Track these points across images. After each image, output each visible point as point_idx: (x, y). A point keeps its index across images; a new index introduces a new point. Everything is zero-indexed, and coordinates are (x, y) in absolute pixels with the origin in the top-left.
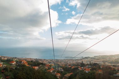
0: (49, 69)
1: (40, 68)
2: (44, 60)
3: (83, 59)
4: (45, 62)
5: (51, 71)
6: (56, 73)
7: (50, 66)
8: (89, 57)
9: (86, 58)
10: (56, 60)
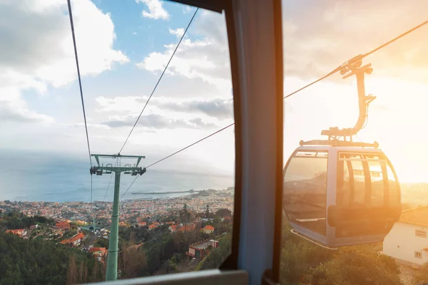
0: (68, 234)
1: (35, 234)
2: (46, 204)
3: (194, 196)
4: (47, 214)
5: (77, 242)
6: (91, 246)
7: (73, 226)
8: (214, 191)
9: (203, 193)
10: (95, 204)
